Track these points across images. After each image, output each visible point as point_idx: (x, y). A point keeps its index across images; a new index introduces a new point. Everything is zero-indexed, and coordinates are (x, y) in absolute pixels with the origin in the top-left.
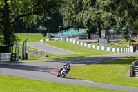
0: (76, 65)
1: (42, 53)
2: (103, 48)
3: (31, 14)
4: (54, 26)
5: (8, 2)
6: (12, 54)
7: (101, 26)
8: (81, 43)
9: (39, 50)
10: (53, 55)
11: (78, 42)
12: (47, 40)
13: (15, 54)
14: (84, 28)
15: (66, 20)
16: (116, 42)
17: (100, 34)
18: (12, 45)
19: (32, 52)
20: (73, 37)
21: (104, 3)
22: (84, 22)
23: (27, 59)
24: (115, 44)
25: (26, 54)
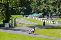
0: (38, 29)
1: (23, 24)
2: (49, 22)
3: (18, 7)
4: (28, 12)
5: (8, 1)
6: (10, 24)
7: (49, 12)
8: (40, 20)
9: (21, 22)
10: (27, 25)
11: (38, 19)
12: (25, 18)
13: (11, 24)
14: (41, 13)
15: (33, 9)
16: (55, 19)
17: (48, 16)
18: (10, 20)
19: (18, 23)
20: (36, 17)
21: (51, 2)
22: (41, 10)
23: (16, 26)
24: (55, 20)
25: (16, 24)
